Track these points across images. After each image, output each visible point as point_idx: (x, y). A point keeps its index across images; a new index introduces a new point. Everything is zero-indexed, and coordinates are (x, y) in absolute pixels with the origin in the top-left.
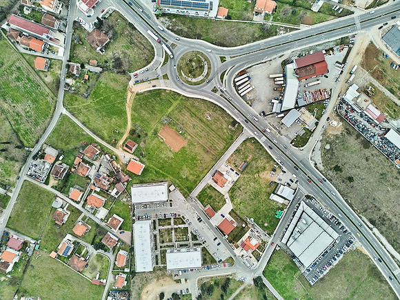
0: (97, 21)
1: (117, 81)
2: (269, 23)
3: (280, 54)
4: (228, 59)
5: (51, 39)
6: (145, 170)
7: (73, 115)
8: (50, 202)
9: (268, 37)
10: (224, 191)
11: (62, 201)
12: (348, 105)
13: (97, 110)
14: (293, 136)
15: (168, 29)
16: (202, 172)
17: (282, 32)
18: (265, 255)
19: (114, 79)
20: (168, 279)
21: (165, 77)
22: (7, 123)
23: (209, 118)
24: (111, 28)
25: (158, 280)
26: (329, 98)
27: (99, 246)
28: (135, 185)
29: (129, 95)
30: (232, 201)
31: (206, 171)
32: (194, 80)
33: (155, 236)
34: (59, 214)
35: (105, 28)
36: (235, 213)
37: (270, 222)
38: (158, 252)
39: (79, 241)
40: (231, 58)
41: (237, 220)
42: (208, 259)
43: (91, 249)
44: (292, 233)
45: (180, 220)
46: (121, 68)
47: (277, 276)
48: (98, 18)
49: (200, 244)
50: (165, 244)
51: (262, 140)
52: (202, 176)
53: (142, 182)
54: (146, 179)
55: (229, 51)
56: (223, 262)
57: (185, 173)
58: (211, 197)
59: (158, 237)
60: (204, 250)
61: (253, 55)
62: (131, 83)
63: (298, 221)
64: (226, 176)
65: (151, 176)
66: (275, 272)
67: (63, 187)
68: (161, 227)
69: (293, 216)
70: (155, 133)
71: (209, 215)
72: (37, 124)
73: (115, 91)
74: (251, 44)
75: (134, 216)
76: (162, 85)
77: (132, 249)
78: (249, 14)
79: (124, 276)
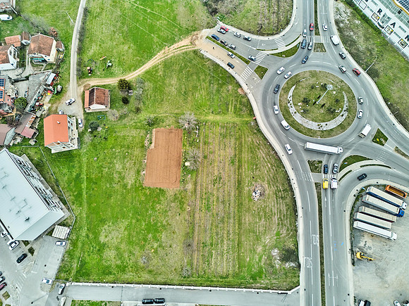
1: (192, 12)
4: (389, 147)
15: (337, 23)
16: (137, 269)
21: (261, 71)
23: (256, 196)
29: (185, 42)
46: (216, 3)
62: (207, 32)
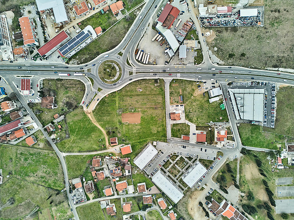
0: (39, 93)
1: (77, 115)
2: (127, 14)
3: (148, 24)
4: (123, 51)
5: (24, 124)
6: (133, 147)
7: (70, 152)
8: (99, 208)
9: (133, 22)
10: (183, 120)
11: (104, 202)
12: (206, 18)
13: (80, 139)
14: (192, 60)
15: (79, 64)
16: (163, 121)
17: (138, 13)
18: (235, 135)
19: (75, 115)
20: (196, 192)
21: (99, 90)
22: (41, 187)
23: (141, 90)
24: (49, 90)
25: (191, 198)
26: (194, 23)
27: (145, 208)
28: (134, 160)
29: (89, 116)
30: (192, 122)
31: (164, 118)
32: (116, 78)
33: (169, 176)
34: (109, 209)
35: (46, 93)
36: (200, 127)
37: (222, 115)
38: (178, 183)
39: (132, 214)
40: (124, 49)
41: (203, 130)
42: (207, 164)
43: (142, 213)
44: (238, 110)
45: (174, 156)
46: (73, 106)
47: (251, 139)
48: (39, 92)
49: (196, 159)
50: (178, 176)
51: (179, 76)
52: (164, 123)
53: (137, 155)
54: (137, 151)
55: (120, 47)
56: (217, 158)
57: (154, 129)
58: (179, 130)
59: (171, 175)
60: (201, 160)
61: (134, 38)
62: (85, 109)
63: (236, 101)
64: (177, 112)
65: (138, 147)
66: (248, 139)
67: (99, 194)
68: (168, 169)
69: (231, 101)
70: (120, 123)
71: (187, 140)
72: (56, 174)
73: (81, 120)
74: (128, 33)
75: (148, 176)
76: (101, 96)
77: (163, 194)
78: (113, 19)
79: (172, 211)
